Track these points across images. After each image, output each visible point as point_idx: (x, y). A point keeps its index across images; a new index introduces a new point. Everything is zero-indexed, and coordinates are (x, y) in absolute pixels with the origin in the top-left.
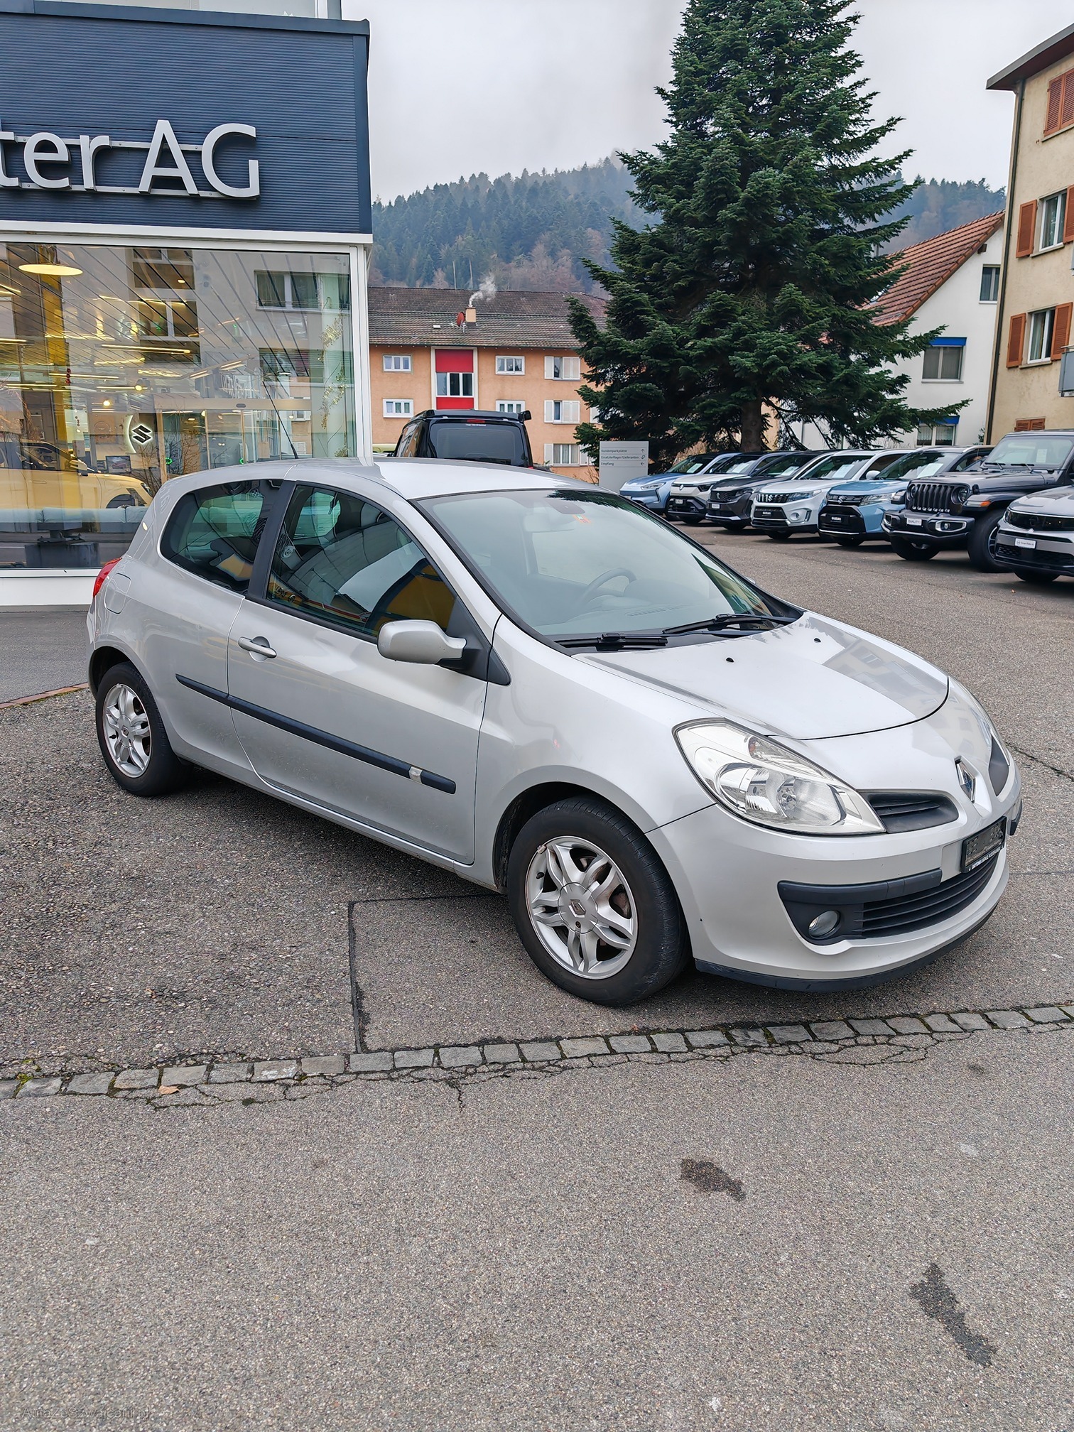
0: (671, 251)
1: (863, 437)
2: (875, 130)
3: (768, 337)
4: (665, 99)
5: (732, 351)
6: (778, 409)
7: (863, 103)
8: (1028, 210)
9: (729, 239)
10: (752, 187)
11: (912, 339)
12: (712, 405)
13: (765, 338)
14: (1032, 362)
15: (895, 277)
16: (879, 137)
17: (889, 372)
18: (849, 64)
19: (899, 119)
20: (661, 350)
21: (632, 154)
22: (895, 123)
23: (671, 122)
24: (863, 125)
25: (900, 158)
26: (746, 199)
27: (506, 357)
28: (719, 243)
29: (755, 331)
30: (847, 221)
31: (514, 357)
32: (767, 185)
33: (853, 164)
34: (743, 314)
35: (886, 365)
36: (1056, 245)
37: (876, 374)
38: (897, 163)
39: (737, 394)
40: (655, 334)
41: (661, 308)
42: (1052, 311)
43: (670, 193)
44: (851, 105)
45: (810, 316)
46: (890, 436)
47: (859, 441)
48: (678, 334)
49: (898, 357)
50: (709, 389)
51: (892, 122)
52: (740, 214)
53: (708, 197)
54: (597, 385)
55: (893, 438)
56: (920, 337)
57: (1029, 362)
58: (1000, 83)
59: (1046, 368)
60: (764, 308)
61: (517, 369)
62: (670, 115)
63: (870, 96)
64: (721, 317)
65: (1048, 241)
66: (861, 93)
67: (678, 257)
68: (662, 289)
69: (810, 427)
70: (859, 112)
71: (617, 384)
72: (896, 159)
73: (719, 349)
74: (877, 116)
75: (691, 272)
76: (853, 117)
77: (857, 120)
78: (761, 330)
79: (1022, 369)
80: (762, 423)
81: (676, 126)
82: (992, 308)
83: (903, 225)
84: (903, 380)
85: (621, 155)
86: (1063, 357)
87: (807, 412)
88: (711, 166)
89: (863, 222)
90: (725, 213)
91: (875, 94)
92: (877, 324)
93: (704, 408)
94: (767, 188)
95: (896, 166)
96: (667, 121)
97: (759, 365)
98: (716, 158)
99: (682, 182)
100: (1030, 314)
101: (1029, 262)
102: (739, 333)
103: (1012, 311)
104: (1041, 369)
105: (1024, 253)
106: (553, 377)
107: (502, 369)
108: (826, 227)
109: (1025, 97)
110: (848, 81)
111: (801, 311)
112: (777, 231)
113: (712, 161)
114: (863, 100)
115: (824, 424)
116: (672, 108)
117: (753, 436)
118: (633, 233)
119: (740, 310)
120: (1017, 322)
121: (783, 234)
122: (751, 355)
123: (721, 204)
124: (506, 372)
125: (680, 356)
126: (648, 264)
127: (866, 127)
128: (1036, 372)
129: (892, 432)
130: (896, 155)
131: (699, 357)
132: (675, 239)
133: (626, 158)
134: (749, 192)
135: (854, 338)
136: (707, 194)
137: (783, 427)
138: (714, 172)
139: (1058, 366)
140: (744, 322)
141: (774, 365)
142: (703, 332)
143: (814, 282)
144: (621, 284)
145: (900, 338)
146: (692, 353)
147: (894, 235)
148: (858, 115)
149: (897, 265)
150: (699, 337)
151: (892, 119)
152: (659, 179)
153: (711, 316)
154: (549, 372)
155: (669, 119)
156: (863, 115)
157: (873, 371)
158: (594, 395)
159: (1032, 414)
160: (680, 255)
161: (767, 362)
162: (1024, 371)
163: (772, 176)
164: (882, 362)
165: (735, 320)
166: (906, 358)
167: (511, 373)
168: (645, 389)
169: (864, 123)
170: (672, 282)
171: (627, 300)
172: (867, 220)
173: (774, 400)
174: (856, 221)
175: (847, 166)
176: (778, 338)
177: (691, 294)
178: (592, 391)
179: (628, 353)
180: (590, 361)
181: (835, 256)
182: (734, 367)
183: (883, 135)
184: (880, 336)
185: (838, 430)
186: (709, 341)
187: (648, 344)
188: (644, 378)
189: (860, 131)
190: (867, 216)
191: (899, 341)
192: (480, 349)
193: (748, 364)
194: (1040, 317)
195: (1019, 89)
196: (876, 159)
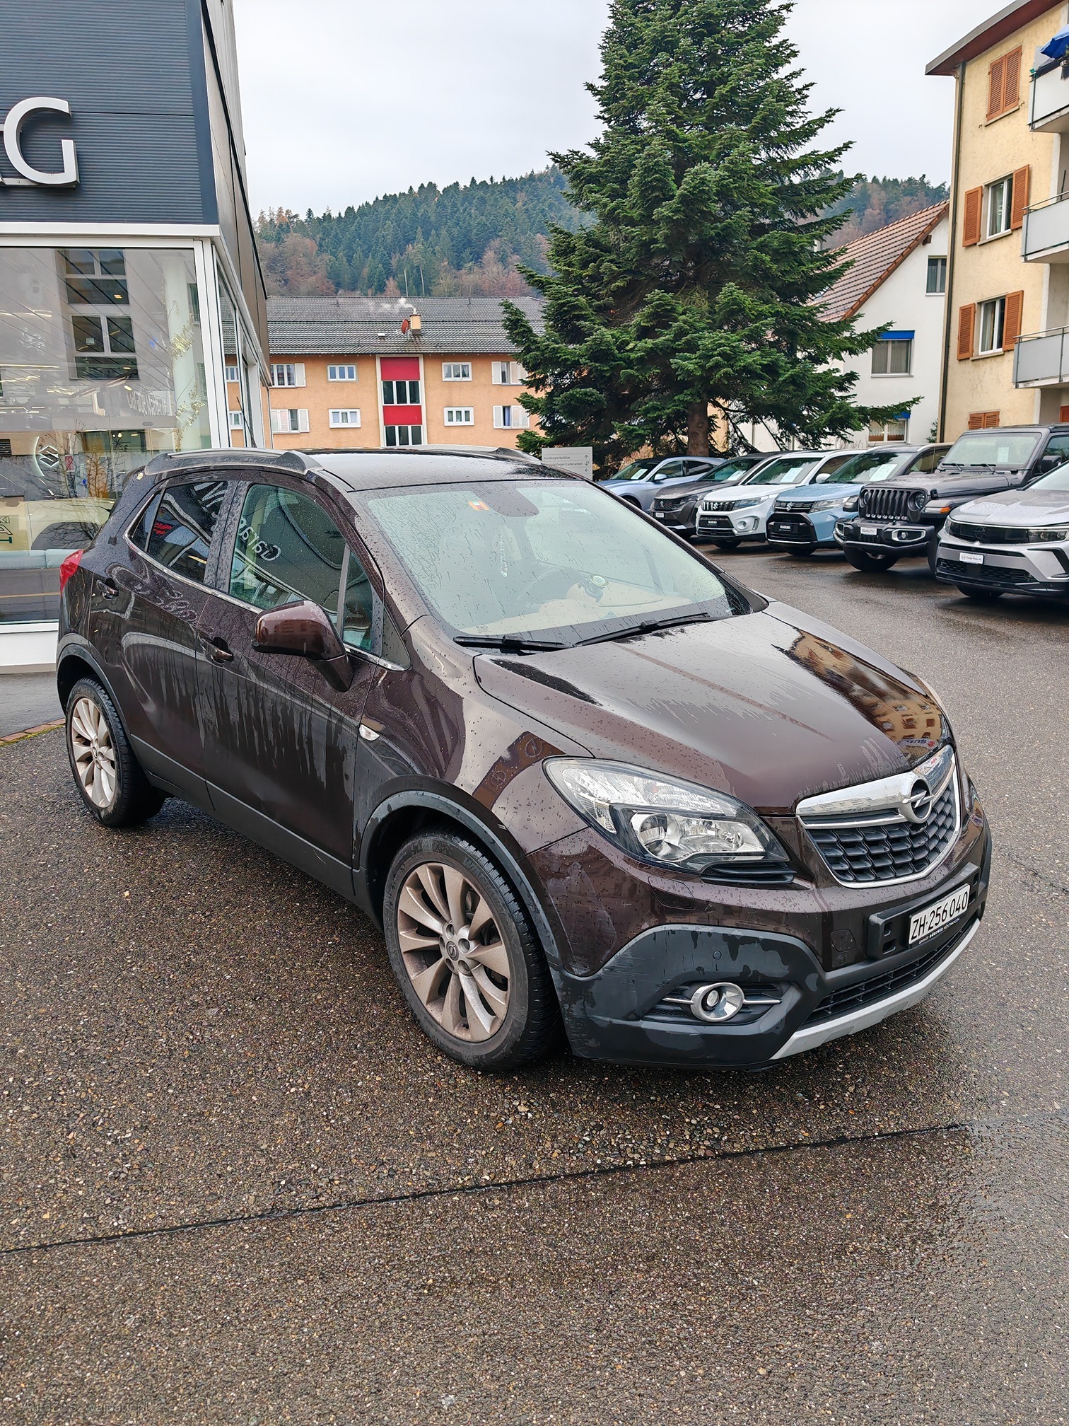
0: (607, 250)
1: (814, 437)
2: (814, 122)
3: (710, 337)
4: (595, 95)
5: (673, 352)
6: (724, 409)
7: (800, 94)
8: (972, 196)
9: (667, 237)
10: (687, 183)
11: (859, 336)
12: (655, 408)
13: (707, 339)
14: (983, 353)
15: (838, 273)
16: (817, 129)
17: (837, 370)
18: (785, 53)
19: (838, 110)
20: (600, 354)
21: (563, 152)
22: (834, 114)
23: (603, 118)
24: (800, 117)
25: (839, 151)
26: (682, 195)
27: (452, 364)
28: (656, 241)
29: (697, 331)
30: (787, 215)
31: (461, 364)
32: (703, 181)
33: (791, 157)
34: (684, 313)
35: (833, 363)
36: (1003, 232)
37: (825, 372)
38: (836, 155)
39: (680, 397)
40: (594, 340)
41: (600, 310)
42: (1003, 301)
43: (604, 191)
44: (788, 97)
45: (753, 314)
46: (840, 436)
47: (809, 440)
48: (617, 339)
49: (844, 355)
50: (653, 391)
51: (831, 113)
52: (676, 211)
53: (643, 195)
54: (536, 391)
55: (843, 438)
56: (867, 334)
57: (980, 353)
58: (940, 68)
59: (999, 359)
60: (705, 307)
61: (464, 375)
62: (601, 112)
63: (806, 87)
64: (662, 317)
65: (994, 229)
66: (797, 83)
67: (615, 257)
68: (600, 290)
69: (760, 427)
70: (797, 102)
71: (558, 389)
72: (835, 150)
73: (661, 350)
74: (814, 107)
75: (629, 271)
76: (790, 109)
77: (794, 111)
78: (703, 329)
79: (973, 361)
80: (710, 425)
81: (608, 121)
82: (940, 300)
83: (845, 218)
84: (851, 377)
85: (551, 154)
86: (1016, 347)
87: (755, 412)
88: (644, 164)
89: (804, 216)
90: (663, 211)
91: (811, 84)
92: (822, 320)
93: (647, 411)
94: (703, 183)
95: (836, 158)
96: (599, 117)
97: (702, 367)
98: (649, 155)
99: (616, 180)
100: (980, 304)
101: (976, 250)
102: (681, 333)
103: (961, 301)
104: (993, 361)
105: (970, 242)
106: (501, 383)
107: (448, 375)
108: (767, 221)
109: (966, 81)
110: (784, 71)
111: (744, 309)
112: (716, 227)
113: (645, 159)
114: (799, 91)
115: (773, 424)
116: (603, 105)
117: (701, 438)
118: (569, 235)
119: (680, 309)
120: (966, 313)
121: (722, 230)
122: (694, 356)
123: (658, 202)
124: (453, 379)
125: (621, 359)
126: (584, 266)
127: (803, 119)
128: (989, 364)
129: (842, 432)
130: (836, 147)
131: (641, 359)
132: (612, 238)
133: (556, 157)
134: (686, 189)
135: (799, 334)
136: (642, 191)
137: (731, 428)
138: (648, 170)
139: (1010, 357)
140: (685, 322)
141: (717, 366)
142: (643, 333)
143: (757, 278)
144: (557, 288)
145: (847, 334)
146: (633, 356)
147: (836, 229)
148: (795, 107)
149: (842, 260)
150: (639, 338)
151: (831, 110)
152: (592, 179)
153: (652, 316)
154: (497, 378)
155: (601, 115)
156: (800, 106)
157: (821, 369)
158: (535, 401)
159: (985, 406)
160: (617, 254)
161: (710, 364)
162: (975, 362)
163: (709, 173)
164: (829, 360)
165: (676, 320)
166: (853, 356)
167: (458, 379)
168: (586, 394)
169: (801, 115)
170: (610, 282)
171: (563, 305)
172: (808, 215)
173: (721, 401)
174: (796, 214)
175: (786, 158)
176: (721, 338)
177: (630, 295)
178: (532, 398)
179: (567, 360)
180: (530, 367)
181: (776, 251)
182: (676, 370)
183: (822, 127)
184: (826, 332)
185: (788, 429)
186: (649, 343)
187: (587, 350)
188: (584, 382)
189: (798, 123)
190: (808, 210)
191: (846, 338)
192: (426, 356)
193: (691, 367)
194: (990, 307)
195: (959, 73)
196: (815, 152)
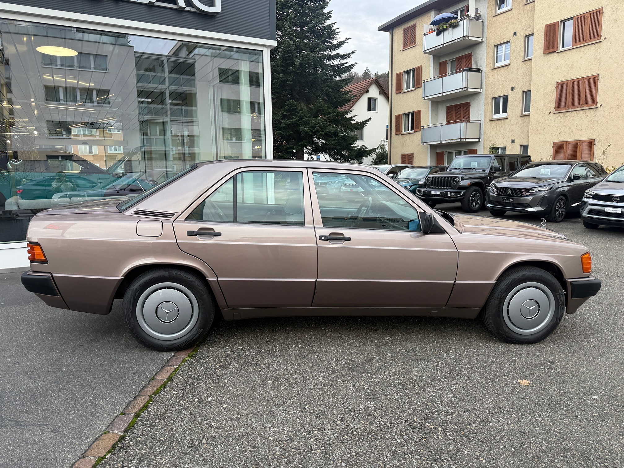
8: (399, 76)
14: (405, 132)
24: (336, 40)
36: (411, 89)
42: (413, 114)
57: (404, 132)
58: (383, 29)
59: (412, 134)
65: (408, 87)
79: (402, 135)
86: (418, 130)
100: (403, 114)
101: (401, 95)
104: (410, 135)
105: (398, 91)
109: (393, 34)
120: (398, 118)
128: (408, 136)
139: (418, 133)
159: (407, 151)
194: (407, 115)
195: (391, 32)
